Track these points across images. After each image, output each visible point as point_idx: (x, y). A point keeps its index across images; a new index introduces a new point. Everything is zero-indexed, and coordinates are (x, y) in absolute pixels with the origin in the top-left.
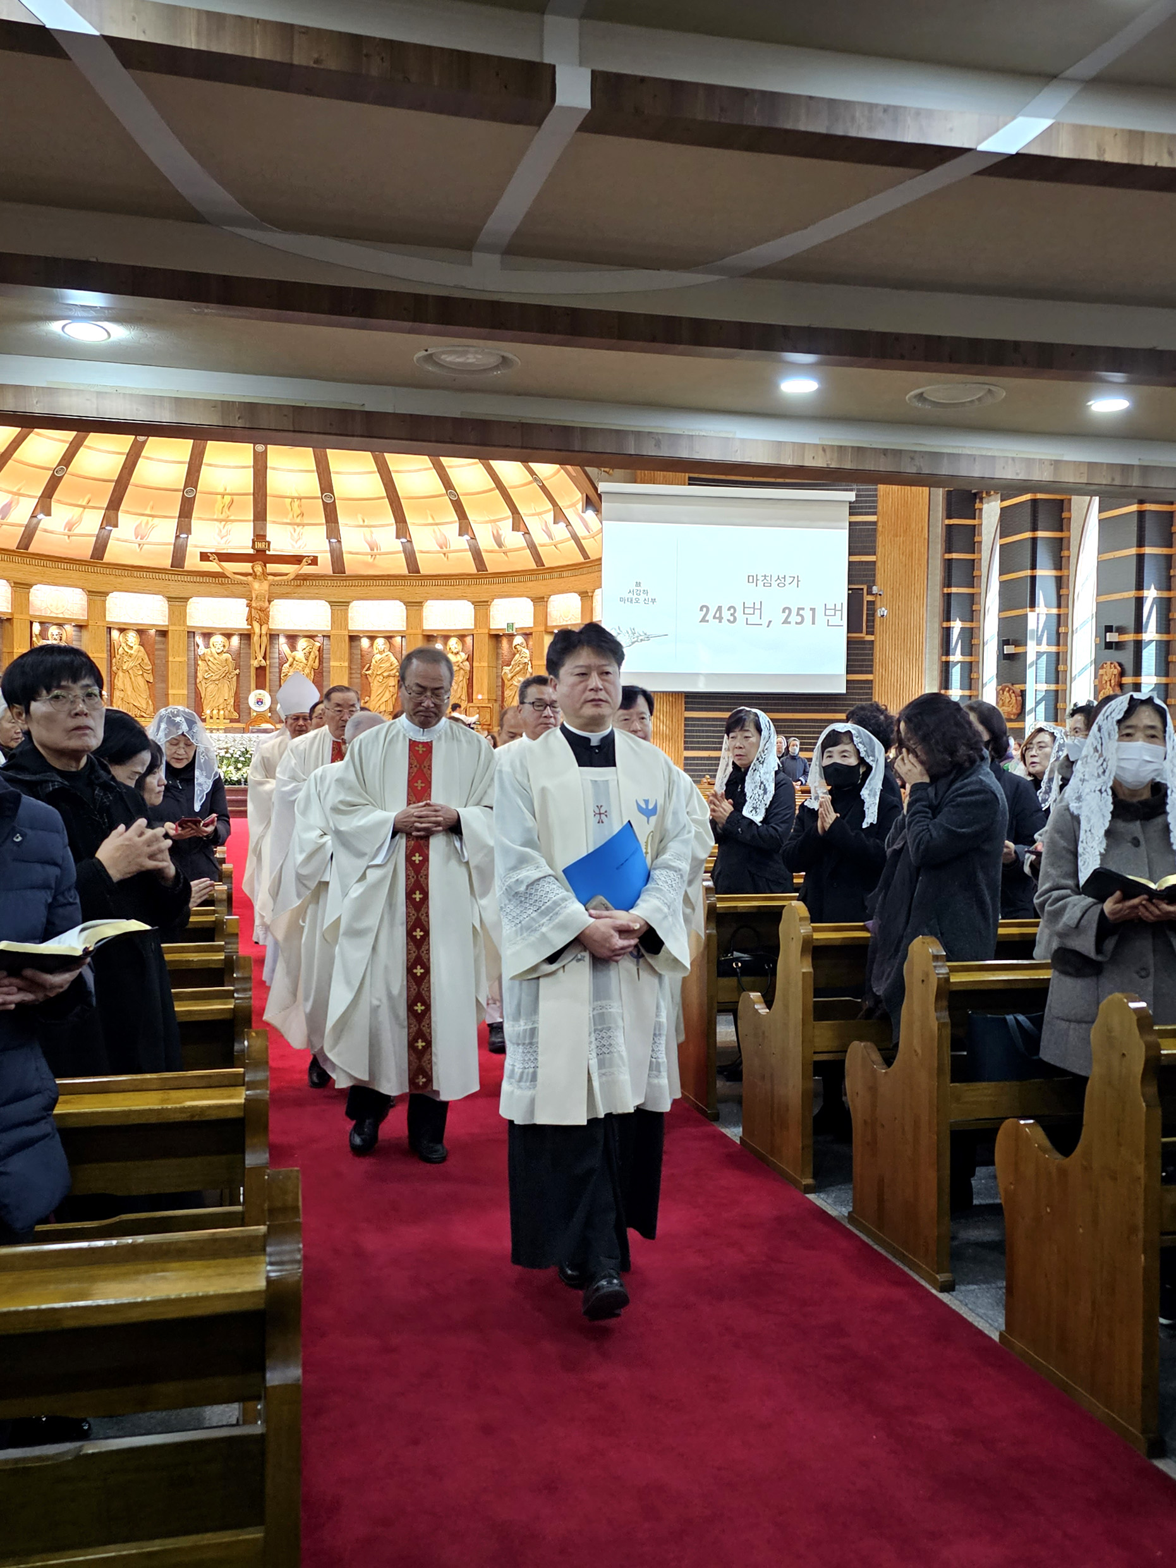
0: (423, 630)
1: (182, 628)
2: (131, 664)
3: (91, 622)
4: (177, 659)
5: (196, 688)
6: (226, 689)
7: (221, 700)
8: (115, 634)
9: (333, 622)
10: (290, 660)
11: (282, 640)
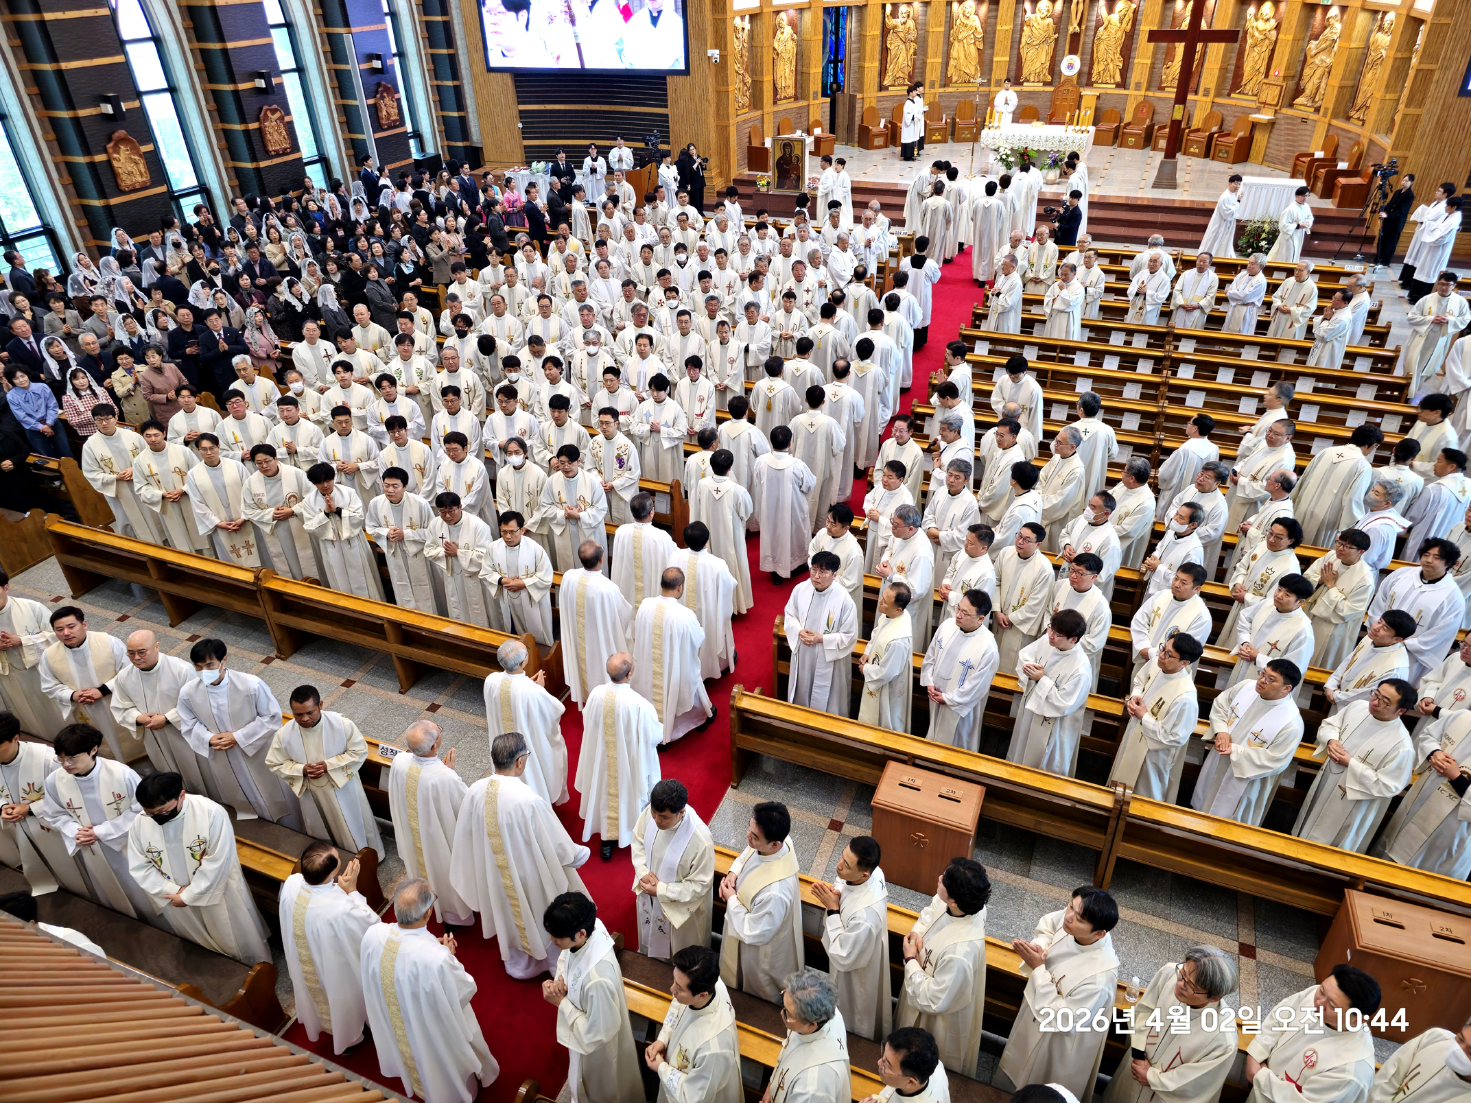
2: (966, 34)
4: (1004, 27)
5: (1019, 53)
6: (1044, 53)
7: (1038, 64)
8: (954, 7)
10: (1106, 23)
11: (1102, 3)
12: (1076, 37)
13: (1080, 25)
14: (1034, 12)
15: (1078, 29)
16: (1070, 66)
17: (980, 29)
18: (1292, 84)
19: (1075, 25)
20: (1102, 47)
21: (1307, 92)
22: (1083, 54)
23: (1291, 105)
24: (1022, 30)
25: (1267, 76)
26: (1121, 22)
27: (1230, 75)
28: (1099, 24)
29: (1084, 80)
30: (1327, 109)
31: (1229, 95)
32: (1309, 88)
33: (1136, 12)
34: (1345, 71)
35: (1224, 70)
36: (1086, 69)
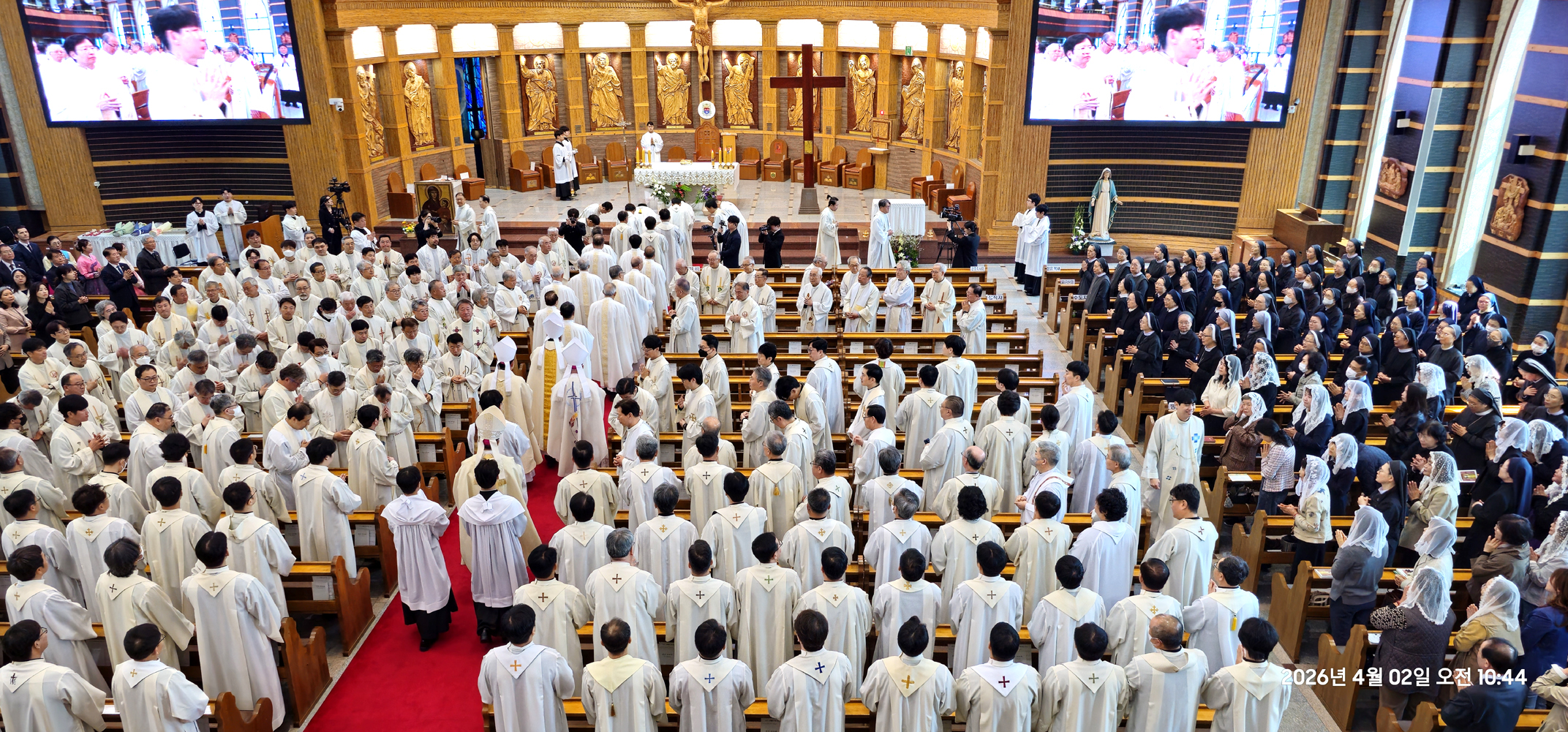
0: (837, 47)
1: (641, 50)
2: (603, 83)
3: (567, 51)
4: (639, 77)
5: (657, 99)
6: (681, 99)
7: (677, 109)
8: (589, 58)
9: (764, 40)
10: (731, 73)
11: (724, 55)
12: (706, 85)
13: (708, 74)
14: (664, 64)
15: (707, 78)
16: (707, 110)
17: (616, 78)
18: (896, 121)
19: (705, 75)
20: (732, 93)
21: (910, 127)
22: (716, 100)
23: (899, 139)
24: (656, 79)
25: (875, 115)
26: (744, 72)
27: (845, 116)
28: (726, 74)
29: (721, 123)
30: (928, 141)
31: (847, 132)
32: (911, 124)
33: (755, 64)
34: (935, 109)
35: (838, 111)
36: (721, 113)
